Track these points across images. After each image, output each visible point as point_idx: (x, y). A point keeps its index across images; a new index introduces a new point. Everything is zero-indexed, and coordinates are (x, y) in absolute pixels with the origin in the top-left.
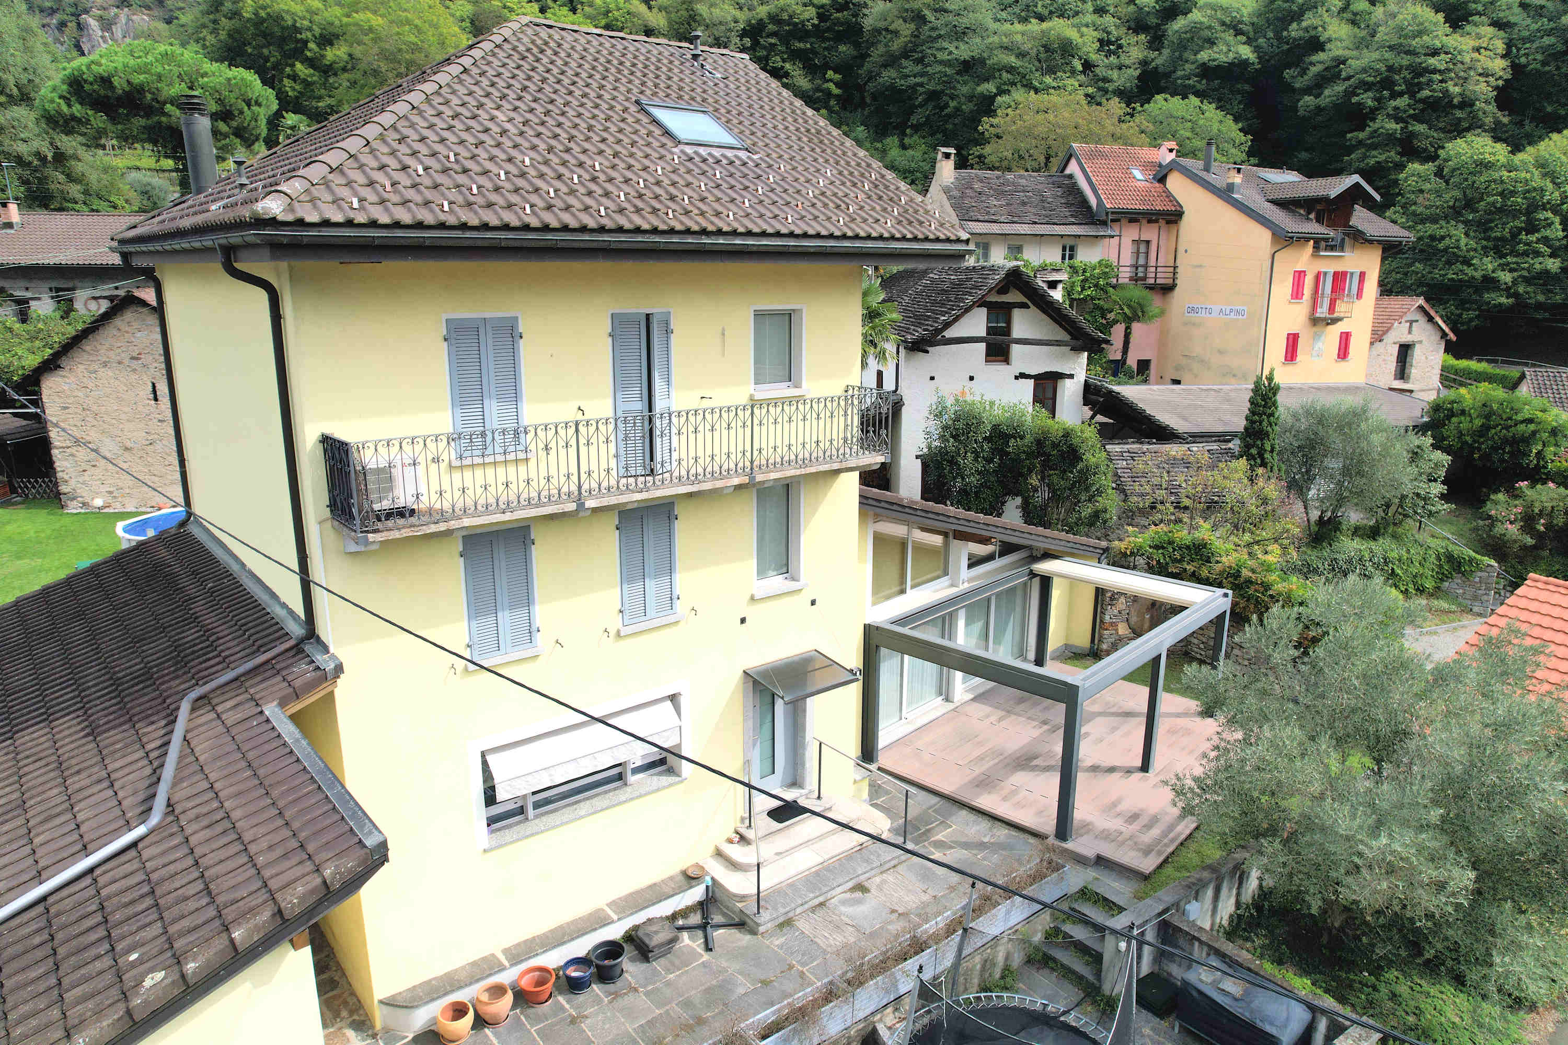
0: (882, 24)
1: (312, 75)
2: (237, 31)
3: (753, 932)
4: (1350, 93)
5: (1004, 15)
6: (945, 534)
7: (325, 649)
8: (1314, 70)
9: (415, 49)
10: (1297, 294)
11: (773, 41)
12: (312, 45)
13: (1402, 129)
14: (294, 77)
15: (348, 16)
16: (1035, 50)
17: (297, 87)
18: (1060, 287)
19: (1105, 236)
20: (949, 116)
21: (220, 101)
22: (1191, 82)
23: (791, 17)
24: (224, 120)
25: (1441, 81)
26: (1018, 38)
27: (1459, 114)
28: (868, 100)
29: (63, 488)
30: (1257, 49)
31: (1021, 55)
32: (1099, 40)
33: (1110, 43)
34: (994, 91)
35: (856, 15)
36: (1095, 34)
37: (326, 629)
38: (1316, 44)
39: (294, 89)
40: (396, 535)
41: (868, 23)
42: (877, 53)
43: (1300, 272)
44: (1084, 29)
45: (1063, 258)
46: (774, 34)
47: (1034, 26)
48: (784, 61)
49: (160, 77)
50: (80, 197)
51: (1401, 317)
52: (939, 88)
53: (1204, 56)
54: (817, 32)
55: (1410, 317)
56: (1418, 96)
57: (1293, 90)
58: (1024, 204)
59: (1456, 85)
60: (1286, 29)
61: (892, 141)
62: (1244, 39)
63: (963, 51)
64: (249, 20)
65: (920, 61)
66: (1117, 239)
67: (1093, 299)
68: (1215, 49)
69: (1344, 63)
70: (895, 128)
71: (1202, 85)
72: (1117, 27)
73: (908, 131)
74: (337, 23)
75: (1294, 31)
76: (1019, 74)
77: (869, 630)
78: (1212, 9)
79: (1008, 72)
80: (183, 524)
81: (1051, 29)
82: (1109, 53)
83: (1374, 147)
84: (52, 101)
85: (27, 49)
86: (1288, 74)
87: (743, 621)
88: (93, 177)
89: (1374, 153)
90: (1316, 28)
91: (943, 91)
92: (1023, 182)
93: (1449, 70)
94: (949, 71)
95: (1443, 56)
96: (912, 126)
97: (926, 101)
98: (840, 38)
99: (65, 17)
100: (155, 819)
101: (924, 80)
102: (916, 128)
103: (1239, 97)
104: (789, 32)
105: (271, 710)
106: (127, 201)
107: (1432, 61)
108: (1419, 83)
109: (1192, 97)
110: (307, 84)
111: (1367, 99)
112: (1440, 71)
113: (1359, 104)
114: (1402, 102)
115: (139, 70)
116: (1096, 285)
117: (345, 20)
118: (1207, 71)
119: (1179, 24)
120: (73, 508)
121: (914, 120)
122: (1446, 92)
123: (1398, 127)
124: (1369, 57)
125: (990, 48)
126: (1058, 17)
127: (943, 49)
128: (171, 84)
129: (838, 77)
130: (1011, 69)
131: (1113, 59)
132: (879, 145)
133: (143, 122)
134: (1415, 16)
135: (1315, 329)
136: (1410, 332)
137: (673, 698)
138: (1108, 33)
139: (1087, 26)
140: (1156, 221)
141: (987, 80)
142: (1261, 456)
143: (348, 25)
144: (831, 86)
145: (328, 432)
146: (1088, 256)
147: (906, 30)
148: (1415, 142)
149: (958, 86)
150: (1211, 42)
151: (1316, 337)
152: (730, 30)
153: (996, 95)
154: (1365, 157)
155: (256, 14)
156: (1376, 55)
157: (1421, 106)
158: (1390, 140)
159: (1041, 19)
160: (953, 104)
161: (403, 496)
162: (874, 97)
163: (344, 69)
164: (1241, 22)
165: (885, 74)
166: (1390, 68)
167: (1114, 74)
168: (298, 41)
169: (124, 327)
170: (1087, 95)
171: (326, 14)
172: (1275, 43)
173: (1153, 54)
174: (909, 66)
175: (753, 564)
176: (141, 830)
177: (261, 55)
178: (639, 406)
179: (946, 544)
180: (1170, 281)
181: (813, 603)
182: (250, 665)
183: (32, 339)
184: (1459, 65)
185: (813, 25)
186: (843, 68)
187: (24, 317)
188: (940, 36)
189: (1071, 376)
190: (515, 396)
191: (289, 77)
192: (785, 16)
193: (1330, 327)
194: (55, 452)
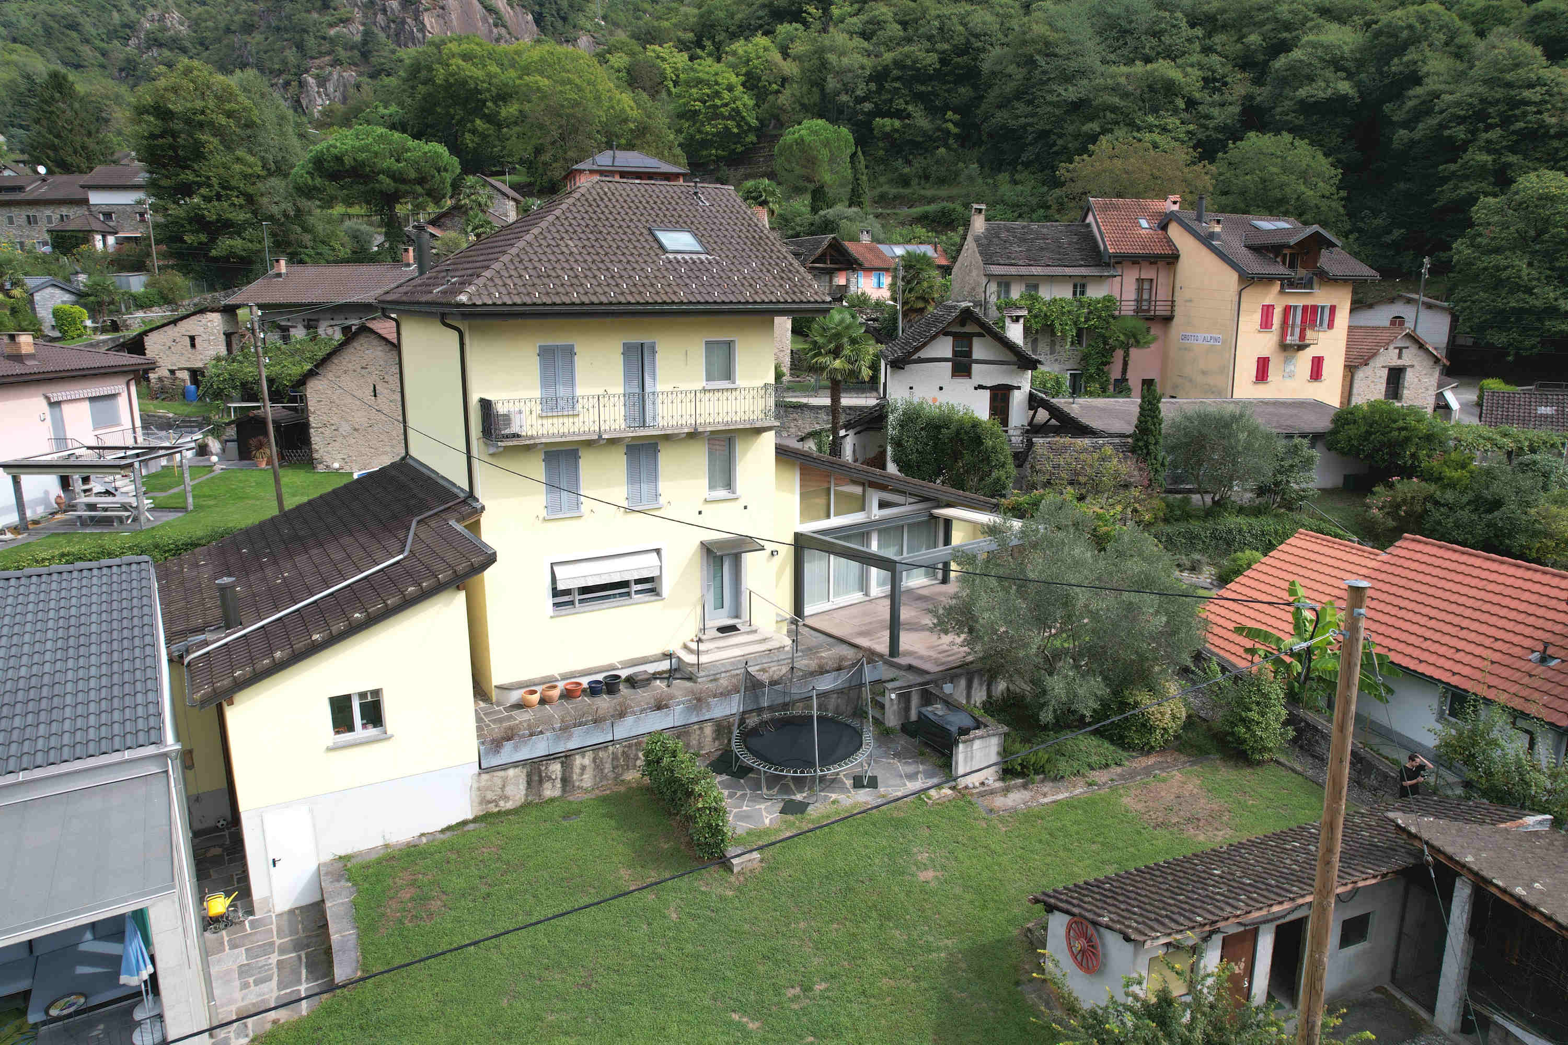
0: (998, 68)
1: (488, 129)
2: (430, 94)
3: (695, 682)
4: (1442, 126)
5: (1113, 57)
6: (863, 485)
7: (477, 500)
8: (1410, 104)
9: (576, 104)
10: (1266, 324)
11: (897, 85)
12: (489, 104)
13: (1494, 161)
14: (474, 132)
15: (520, 78)
16: (1138, 91)
17: (476, 140)
18: (1022, 321)
19: (1108, 277)
20: (1056, 153)
21: (418, 170)
22: (1289, 118)
23: (914, 62)
24: (419, 184)
25: (1535, 113)
26: (1123, 80)
27: (1556, 144)
28: (984, 138)
29: (315, 456)
30: (1358, 85)
31: (1125, 95)
32: (1203, 79)
33: (1215, 80)
34: (1098, 129)
35: (975, 59)
36: (1200, 73)
37: (479, 492)
38: (1416, 79)
39: (473, 141)
40: (511, 444)
41: (986, 66)
42: (993, 95)
43: (1268, 306)
44: (1189, 69)
45: (1075, 294)
46: (897, 79)
47: (1139, 68)
48: (907, 103)
49: (376, 154)
50: (309, 244)
51: (1388, 344)
52: (1048, 127)
53: (1302, 93)
54: (938, 76)
55: (1400, 344)
56: (1512, 128)
57: (1392, 123)
58: (1042, 249)
59: (1551, 116)
60: (1388, 64)
61: (1003, 177)
62: (1344, 74)
63: (1071, 93)
64: (441, 85)
65: (1030, 103)
66: (1119, 279)
67: (1096, 328)
68: (1314, 85)
69: (1438, 97)
70: (1009, 164)
71: (1300, 121)
72: (1223, 65)
73: (1019, 167)
74: (511, 83)
75: (1395, 66)
76: (1122, 113)
77: (797, 536)
78: (1314, 47)
79: (1111, 112)
80: (403, 459)
81: (1155, 70)
82: (1215, 90)
83: (1466, 178)
84: (302, 177)
85: (283, 134)
86: (1387, 108)
87: (700, 513)
88: (320, 228)
89: (1466, 184)
90: (1416, 63)
91: (1051, 131)
92: (1045, 231)
93: (1546, 102)
94: (1057, 112)
95: (1538, 88)
96: (1023, 163)
97: (1036, 140)
98: (960, 80)
99: (290, 77)
100: (406, 554)
101: (1035, 120)
102: (1027, 165)
103: (1338, 130)
104: (912, 76)
105: (452, 523)
106: (342, 245)
107: (1527, 94)
108: (1515, 116)
109: (1284, 133)
110: (484, 137)
111: (1459, 132)
112: (1535, 103)
113: (1450, 137)
114: (1493, 135)
115: (362, 149)
116: (1099, 317)
117: (518, 82)
118: (1307, 107)
119: (1280, 62)
120: (321, 468)
121: (1024, 158)
122: (1542, 125)
123: (1490, 158)
124: (1464, 91)
125: (1097, 89)
126: (1164, 58)
127: (1051, 92)
128: (384, 158)
129: (957, 117)
130: (1114, 109)
131: (1216, 97)
132: (990, 181)
133: (362, 188)
134: (1510, 51)
135: (1285, 354)
136: (1400, 357)
137: (658, 551)
138: (1214, 72)
139: (1192, 66)
140: (1155, 263)
141: (1092, 120)
142: (1147, 447)
143: (519, 86)
144: (950, 126)
145: (484, 396)
146: (1095, 293)
147: (1019, 73)
148: (1509, 172)
149: (1066, 126)
150: (1311, 79)
151: (1287, 360)
152: (858, 77)
153: (1100, 134)
154: (1456, 188)
155: (447, 81)
156: (1468, 90)
157: (1515, 138)
158: (1481, 172)
159: (1148, 60)
160: (1060, 142)
161: (515, 429)
162: (990, 135)
163: (516, 123)
164: (1342, 58)
165: (999, 114)
166: (1482, 101)
167: (1215, 111)
168: (479, 100)
169: (358, 347)
170: (1189, 132)
171: (503, 77)
172: (1377, 77)
173: (1257, 90)
174: (1021, 108)
175: (706, 482)
176: (401, 557)
177: (448, 113)
178: (637, 390)
179: (864, 491)
180: (1169, 313)
181: (745, 508)
182: (442, 508)
183: (292, 355)
184: (1557, 97)
185: (934, 70)
186: (964, 110)
187: (286, 338)
188: (1049, 79)
189: (1019, 388)
190: (572, 382)
191: (469, 131)
192: (909, 62)
193: (1301, 352)
194: (312, 431)
